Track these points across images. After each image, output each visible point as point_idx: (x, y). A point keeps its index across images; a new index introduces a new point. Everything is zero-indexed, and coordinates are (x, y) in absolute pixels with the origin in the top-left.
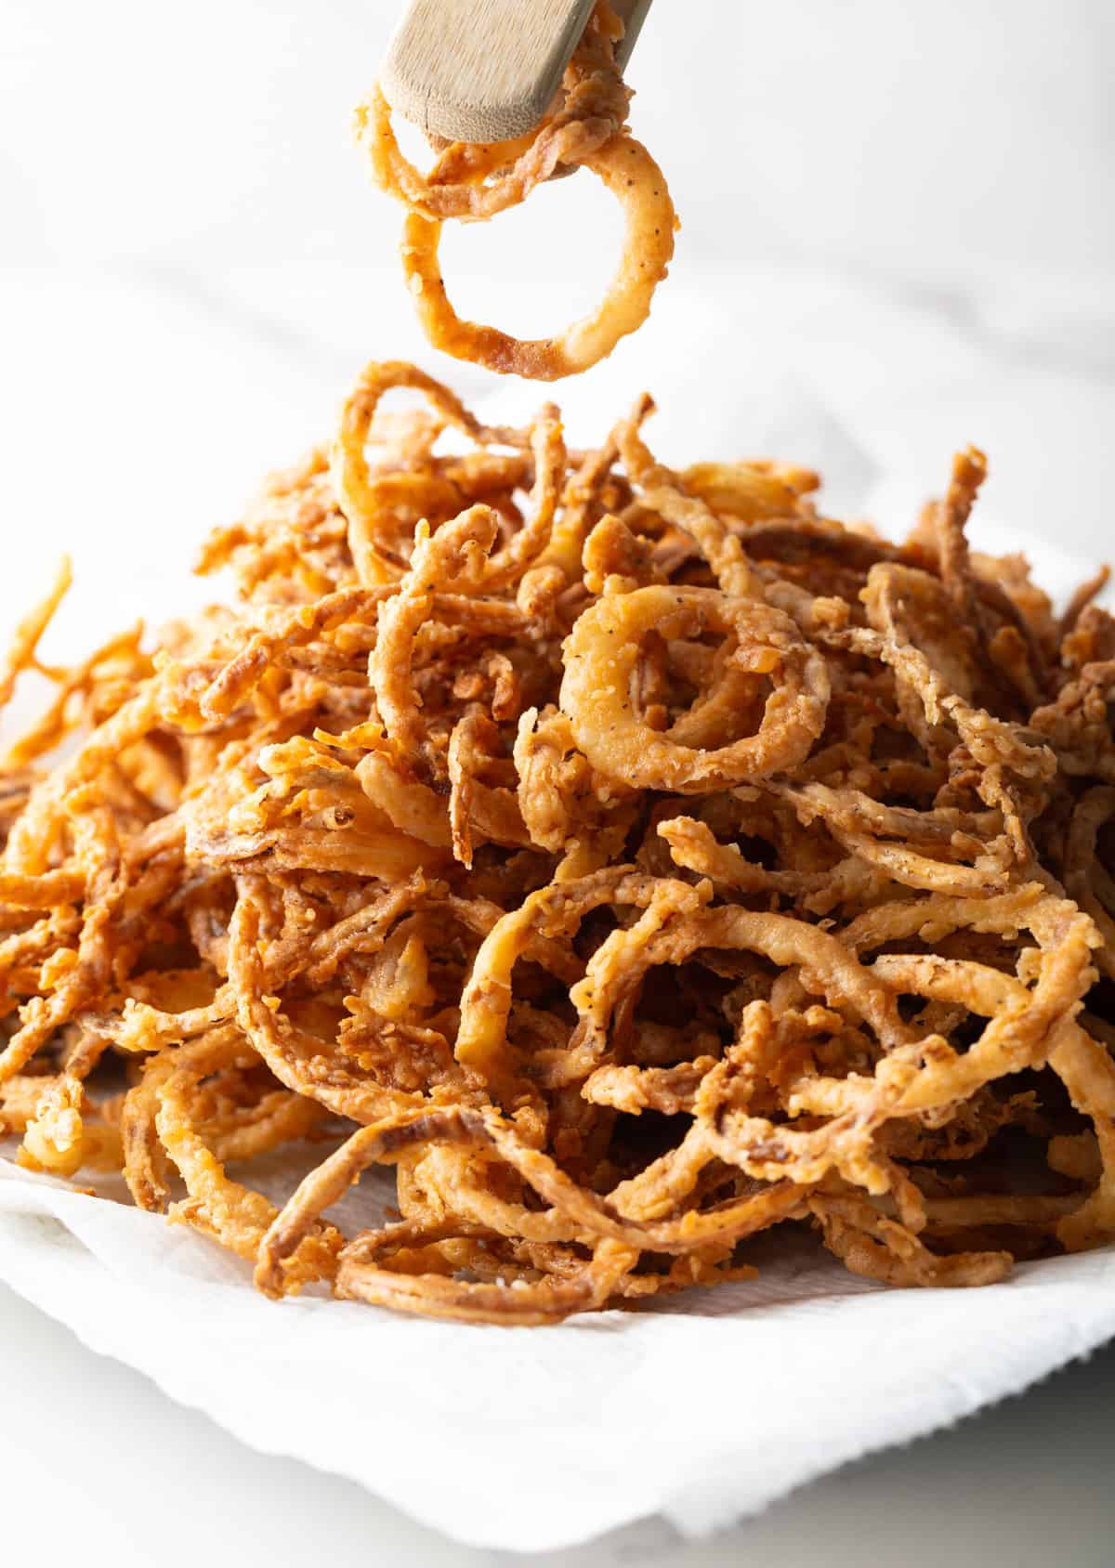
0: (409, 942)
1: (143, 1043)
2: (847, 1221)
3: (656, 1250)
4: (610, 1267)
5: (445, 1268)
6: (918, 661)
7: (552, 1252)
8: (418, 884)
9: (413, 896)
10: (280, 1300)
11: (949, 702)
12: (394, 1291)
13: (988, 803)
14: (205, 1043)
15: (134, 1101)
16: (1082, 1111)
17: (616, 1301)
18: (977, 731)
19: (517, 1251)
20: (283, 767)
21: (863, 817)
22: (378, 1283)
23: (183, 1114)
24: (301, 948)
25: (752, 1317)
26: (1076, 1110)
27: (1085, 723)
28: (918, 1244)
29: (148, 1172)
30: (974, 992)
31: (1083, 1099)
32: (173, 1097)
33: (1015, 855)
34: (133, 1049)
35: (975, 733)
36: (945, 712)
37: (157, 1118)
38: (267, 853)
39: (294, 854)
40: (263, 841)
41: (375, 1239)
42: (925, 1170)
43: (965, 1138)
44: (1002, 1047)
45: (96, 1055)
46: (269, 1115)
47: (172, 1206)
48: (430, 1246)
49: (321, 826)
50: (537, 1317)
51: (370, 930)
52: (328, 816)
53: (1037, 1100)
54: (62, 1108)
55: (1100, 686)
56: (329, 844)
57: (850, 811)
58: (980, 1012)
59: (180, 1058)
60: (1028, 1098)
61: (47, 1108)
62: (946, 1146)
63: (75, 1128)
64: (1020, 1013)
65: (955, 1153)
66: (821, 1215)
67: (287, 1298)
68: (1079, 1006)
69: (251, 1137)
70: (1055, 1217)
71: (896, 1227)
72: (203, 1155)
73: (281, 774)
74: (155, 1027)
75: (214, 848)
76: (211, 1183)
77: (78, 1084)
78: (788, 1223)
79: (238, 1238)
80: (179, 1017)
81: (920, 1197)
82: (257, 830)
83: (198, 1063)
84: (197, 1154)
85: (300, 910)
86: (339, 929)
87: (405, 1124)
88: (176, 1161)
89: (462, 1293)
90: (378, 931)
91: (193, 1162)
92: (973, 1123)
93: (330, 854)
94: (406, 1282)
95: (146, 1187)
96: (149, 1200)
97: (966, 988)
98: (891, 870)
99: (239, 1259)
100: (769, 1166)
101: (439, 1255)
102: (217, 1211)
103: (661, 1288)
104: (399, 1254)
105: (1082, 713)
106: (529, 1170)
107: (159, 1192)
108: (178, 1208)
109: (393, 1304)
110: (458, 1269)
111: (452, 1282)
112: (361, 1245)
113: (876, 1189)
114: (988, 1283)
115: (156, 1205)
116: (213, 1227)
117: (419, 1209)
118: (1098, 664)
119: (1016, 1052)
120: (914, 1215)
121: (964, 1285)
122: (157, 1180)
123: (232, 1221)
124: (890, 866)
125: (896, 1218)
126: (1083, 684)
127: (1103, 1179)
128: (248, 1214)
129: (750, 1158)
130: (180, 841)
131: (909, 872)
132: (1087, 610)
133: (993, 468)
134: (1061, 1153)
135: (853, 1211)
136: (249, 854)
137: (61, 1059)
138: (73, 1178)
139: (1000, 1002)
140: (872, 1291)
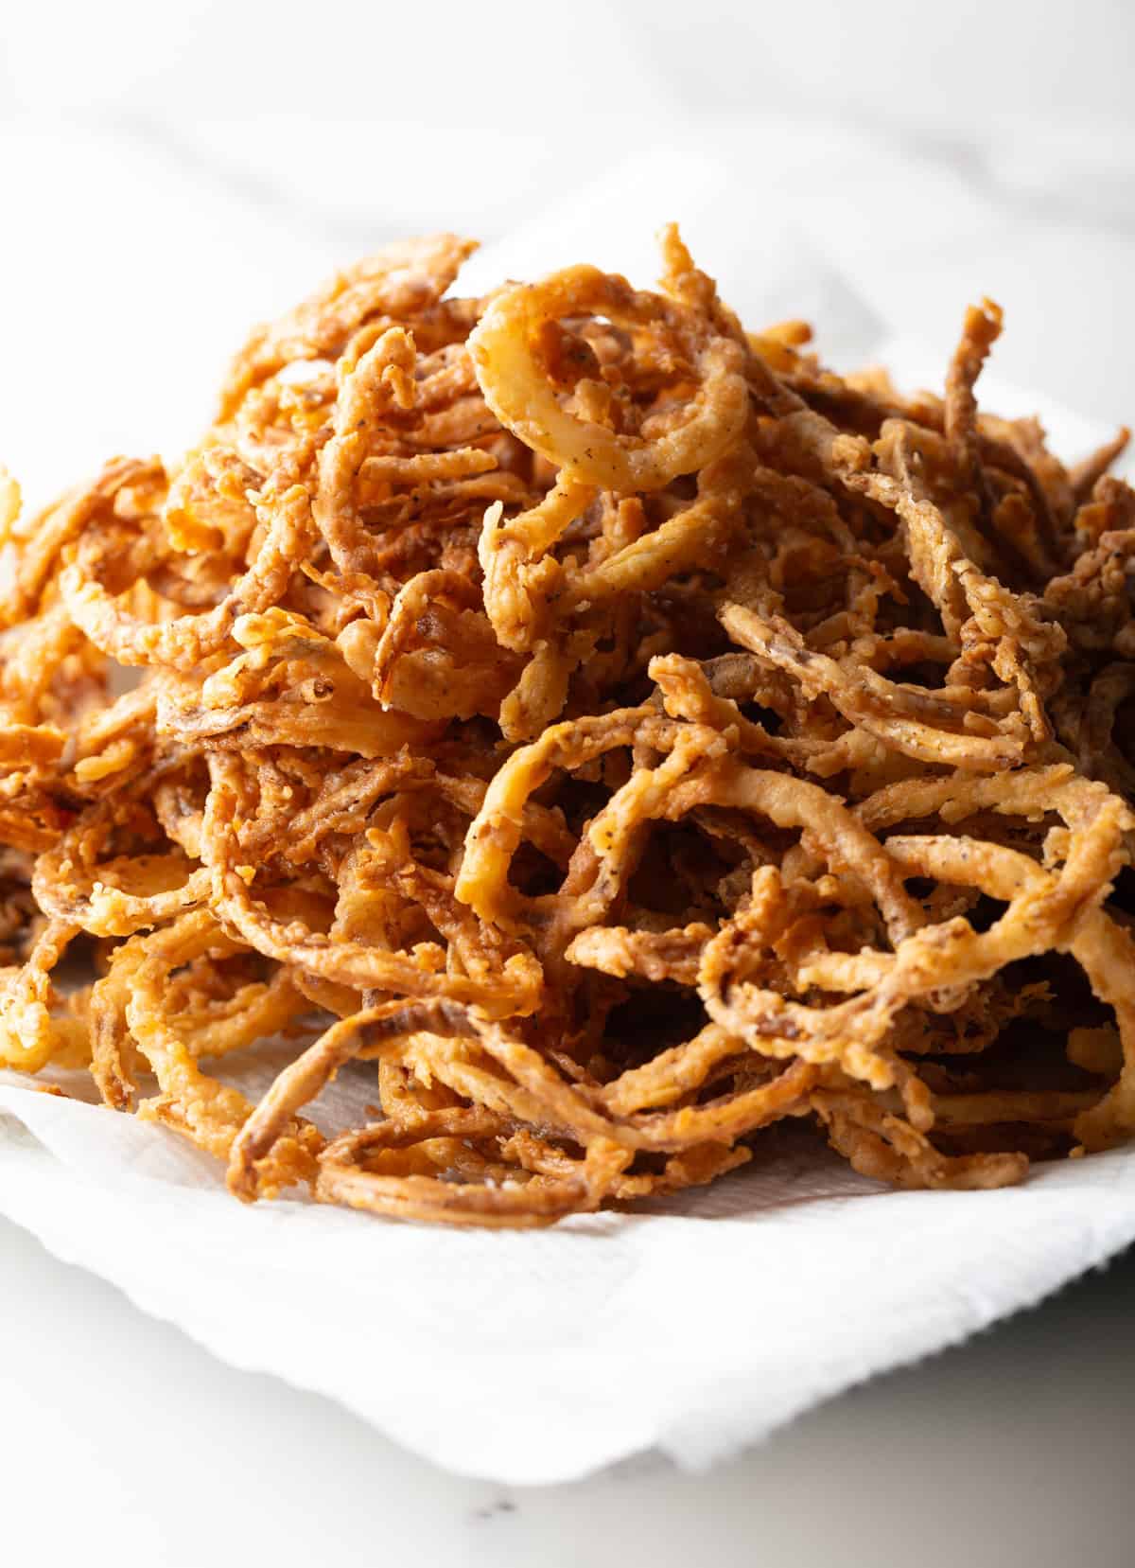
0: (393, 824)
1: (112, 929)
2: (851, 1118)
3: (650, 1149)
4: (605, 1165)
5: (430, 1169)
6: (933, 518)
7: (541, 1151)
8: (404, 762)
9: (398, 774)
10: (255, 1203)
11: (960, 567)
12: (379, 1194)
13: (1004, 679)
14: (176, 931)
15: (101, 994)
16: (1104, 999)
17: (609, 1202)
18: (985, 601)
19: (505, 1150)
20: (258, 637)
21: (871, 695)
22: (362, 1186)
23: (155, 1006)
24: (278, 827)
25: (752, 1220)
26: (1097, 999)
27: (1102, 596)
28: (925, 1143)
29: (116, 1068)
30: (990, 874)
31: (1105, 988)
32: (143, 986)
33: (1031, 734)
34: (101, 935)
35: (983, 601)
36: (955, 576)
37: (127, 1009)
38: (242, 728)
39: (271, 729)
40: (238, 715)
41: (356, 1140)
42: (932, 1065)
43: (974, 1031)
44: (1026, 926)
45: (63, 945)
46: (244, 1009)
47: (143, 1102)
48: (414, 1146)
49: (300, 698)
50: (529, 1218)
51: (351, 809)
52: (307, 690)
53: (1050, 991)
54: (30, 1001)
55: (1118, 555)
56: (307, 718)
57: (858, 689)
58: (997, 895)
59: (151, 947)
60: (1041, 989)
61: (12, 1002)
62: (955, 1038)
63: (41, 1023)
64: (1046, 893)
65: (964, 1046)
66: (823, 1112)
67: (261, 1202)
68: (1107, 889)
69: (226, 1031)
70: (1073, 1113)
71: (902, 1125)
72: (176, 1049)
73: (258, 644)
74: (124, 912)
75: (186, 724)
76: (184, 1077)
77: (45, 976)
78: (789, 1122)
79: (214, 1136)
80: (150, 901)
81: (928, 1094)
82: (233, 704)
83: (170, 951)
84: (170, 1047)
85: (276, 787)
86: (317, 809)
87: (384, 1017)
88: (148, 1056)
89: (451, 1196)
90: (360, 812)
91: (164, 1056)
92: (983, 1017)
93: (309, 728)
94: (391, 1185)
95: (114, 1083)
96: (118, 1098)
97: (982, 869)
98: (899, 743)
99: (211, 1159)
100: (779, 1042)
101: (424, 1156)
102: (191, 1109)
103: (654, 1189)
104: (381, 1155)
105: (1100, 584)
106: (516, 1066)
107: (128, 1088)
108: (149, 1105)
109: (378, 1208)
110: (443, 1171)
111: (439, 1183)
112: (341, 1147)
113: (879, 1083)
114: (1002, 1186)
115: (124, 1103)
116: (187, 1124)
117: (402, 1106)
118: (1115, 533)
119: (1041, 932)
120: (921, 1113)
121: (974, 1188)
122: (126, 1076)
123: (209, 1119)
124: (897, 738)
125: (903, 1116)
126: (1100, 553)
127: (1123, 1072)
128: (223, 1111)
129: (758, 1033)
130: (152, 716)
131: (919, 744)
132: (1102, 480)
133: (1007, 322)
134: (1080, 1045)
135: (856, 1109)
136: (224, 729)
137: (27, 947)
138: (38, 1075)
139: (1018, 885)
140: (876, 1194)
